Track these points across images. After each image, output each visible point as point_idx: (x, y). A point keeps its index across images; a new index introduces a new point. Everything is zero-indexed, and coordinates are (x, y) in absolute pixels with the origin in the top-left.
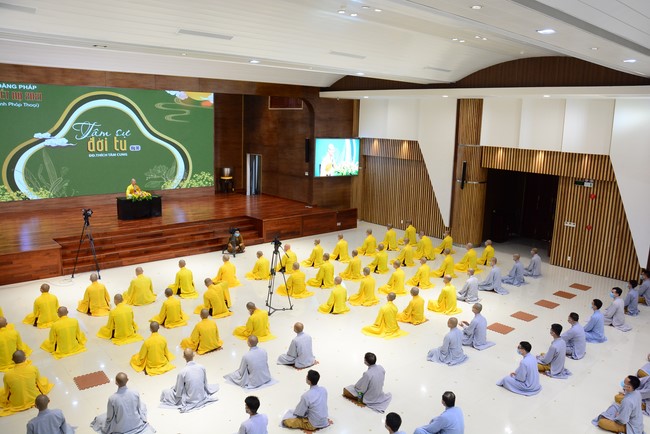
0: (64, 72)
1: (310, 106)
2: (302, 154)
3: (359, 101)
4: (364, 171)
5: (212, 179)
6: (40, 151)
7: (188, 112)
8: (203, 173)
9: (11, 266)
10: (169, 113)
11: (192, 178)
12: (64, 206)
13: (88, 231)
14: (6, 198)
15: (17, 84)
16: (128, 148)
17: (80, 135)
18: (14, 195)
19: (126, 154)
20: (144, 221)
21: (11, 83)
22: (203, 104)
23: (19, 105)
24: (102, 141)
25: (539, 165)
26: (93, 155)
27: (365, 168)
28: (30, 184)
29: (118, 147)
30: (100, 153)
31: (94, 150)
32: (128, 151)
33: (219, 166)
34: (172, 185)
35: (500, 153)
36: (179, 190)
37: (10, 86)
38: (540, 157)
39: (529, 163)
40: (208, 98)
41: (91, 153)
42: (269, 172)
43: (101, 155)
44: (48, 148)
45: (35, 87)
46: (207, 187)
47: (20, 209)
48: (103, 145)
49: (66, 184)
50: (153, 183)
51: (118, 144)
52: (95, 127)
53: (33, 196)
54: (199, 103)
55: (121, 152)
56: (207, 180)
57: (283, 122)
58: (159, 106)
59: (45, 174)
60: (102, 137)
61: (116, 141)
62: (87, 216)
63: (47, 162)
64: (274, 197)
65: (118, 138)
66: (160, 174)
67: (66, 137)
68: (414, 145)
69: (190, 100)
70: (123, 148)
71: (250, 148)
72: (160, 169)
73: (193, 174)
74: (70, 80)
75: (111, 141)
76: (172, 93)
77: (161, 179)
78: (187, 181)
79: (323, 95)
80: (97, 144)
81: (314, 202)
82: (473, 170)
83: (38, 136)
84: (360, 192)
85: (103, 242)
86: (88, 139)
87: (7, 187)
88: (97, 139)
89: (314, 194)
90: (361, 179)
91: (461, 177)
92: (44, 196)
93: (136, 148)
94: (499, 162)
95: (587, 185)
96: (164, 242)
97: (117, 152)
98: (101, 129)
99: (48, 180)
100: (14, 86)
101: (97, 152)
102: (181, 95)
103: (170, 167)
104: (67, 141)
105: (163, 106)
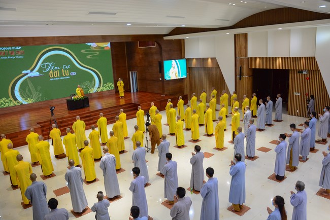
0: (34, 39)
1: (159, 45)
2: (157, 69)
3: (184, 40)
4: (190, 76)
5: (113, 86)
6: (26, 79)
7: (98, 53)
8: (108, 83)
9: (17, 138)
10: (89, 54)
11: (103, 86)
12: (40, 106)
13: (53, 118)
14: (12, 105)
15: (11, 47)
16: (69, 74)
17: (45, 70)
18: (15, 103)
19: (69, 77)
20: (81, 110)
21: (8, 47)
22: (105, 48)
23: (13, 58)
24: (56, 72)
25: (279, 65)
26: (52, 79)
27: (190, 74)
28: (23, 97)
29: (65, 74)
31: (52, 76)
32: (70, 75)
33: (116, 79)
34: (93, 91)
35: (258, 60)
36: (98, 93)
37: (8, 48)
38: (279, 61)
39: (274, 64)
40: (107, 45)
41: (52, 78)
42: (142, 80)
43: (57, 79)
44: (30, 77)
45: (20, 48)
46: (111, 90)
47: (20, 109)
48: (57, 74)
49: (41, 95)
51: (65, 72)
52: (52, 65)
53: (25, 102)
54: (103, 48)
55: (66, 76)
56: (111, 87)
57: (146, 54)
58: (83, 51)
59: (29, 90)
60: (56, 70)
61: (63, 71)
62: (52, 110)
63: (30, 85)
64: (145, 92)
65: (64, 69)
66: (87, 86)
67: (38, 71)
68: (214, 60)
69: (98, 47)
70: (67, 74)
71: (131, 68)
72: (87, 83)
73: (103, 84)
74: (37, 43)
75: (61, 71)
76: (89, 44)
77: (87, 88)
78: (101, 88)
79: (165, 38)
80: (54, 74)
81: (166, 93)
82: (245, 70)
83: (24, 72)
84: (188, 86)
85: (61, 122)
86: (49, 71)
87: (12, 99)
88: (53, 71)
89: (165, 89)
90: (188, 80)
91: (239, 74)
92: (30, 102)
93: (74, 74)
94: (258, 64)
95: (304, 73)
96: (92, 119)
97: (64, 76)
98: (55, 66)
99: (31, 94)
100: (10, 48)
101: (54, 77)
102: (93, 45)
103: (91, 81)
104: (39, 73)
105: (85, 51)
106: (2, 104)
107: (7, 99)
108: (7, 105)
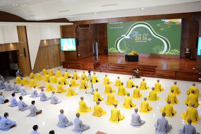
5: (179, 52)
6: (123, 39)
7: (169, 27)
8: (175, 50)
10: (162, 27)
11: (170, 51)
14: (115, 52)
17: (133, 35)
18: (117, 51)
19: (146, 41)
22: (176, 23)
23: (119, 28)
24: (139, 37)
28: (120, 48)
29: (144, 39)
30: (138, 41)
31: (137, 40)
32: (147, 40)
34: (162, 53)
36: (164, 55)
37: (117, 23)
41: (136, 41)
43: (139, 41)
44: (125, 39)
46: (177, 55)
47: (118, 55)
48: (140, 38)
49: (129, 49)
50: (155, 51)
51: (144, 38)
52: (137, 33)
53: (121, 52)
54: (174, 23)
55: (145, 40)
56: (177, 52)
58: (158, 25)
59: (124, 46)
60: (139, 36)
61: (143, 37)
63: (125, 43)
65: (144, 36)
66: (158, 49)
69: (171, 22)
72: (158, 47)
73: (171, 49)
75: (142, 37)
76: (163, 20)
77: (158, 50)
78: (168, 52)
83: (123, 36)
86: (135, 36)
87: (115, 49)
88: (138, 36)
92: (123, 52)
93: (150, 39)
97: (143, 40)
98: (139, 33)
99: (125, 48)
100: (118, 23)
101: (138, 40)
102: (167, 21)
103: (161, 46)
104: (129, 37)
105: (160, 25)
106: (111, 50)
107: (114, 48)
108: (113, 51)
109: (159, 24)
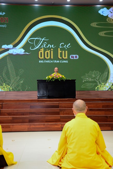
10: (102, 30)
16: (69, 56)
17: (33, 47)
19: (67, 62)
24: (49, 52)
26: (42, 62)
29: (61, 56)
30: (47, 60)
31: (43, 57)
32: (68, 59)
34: (105, 87)
41: (41, 60)
43: (48, 62)
44: (10, 55)
48: (50, 54)
49: (22, 82)
50: (88, 85)
51: (61, 54)
52: (44, 41)
55: (63, 59)
58: (94, 25)
59: (7, 73)
60: (49, 49)
61: (59, 51)
63: (10, 65)
65: (61, 49)
66: (94, 78)
67: (23, 47)
70: (64, 57)
72: (94, 74)
76: (105, 15)
77: (95, 82)
83: (5, 47)
86: (39, 50)
88: (45, 50)
92: (6, 89)
93: (75, 57)
97: (59, 59)
98: (48, 42)
99: (9, 78)
101: (45, 59)
103: (102, 72)
104: (24, 51)
105: (97, 25)
109: (96, 23)
